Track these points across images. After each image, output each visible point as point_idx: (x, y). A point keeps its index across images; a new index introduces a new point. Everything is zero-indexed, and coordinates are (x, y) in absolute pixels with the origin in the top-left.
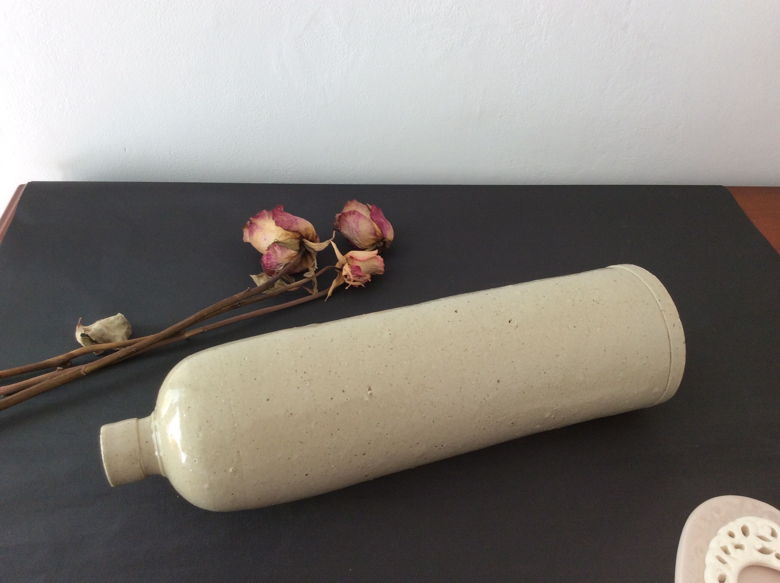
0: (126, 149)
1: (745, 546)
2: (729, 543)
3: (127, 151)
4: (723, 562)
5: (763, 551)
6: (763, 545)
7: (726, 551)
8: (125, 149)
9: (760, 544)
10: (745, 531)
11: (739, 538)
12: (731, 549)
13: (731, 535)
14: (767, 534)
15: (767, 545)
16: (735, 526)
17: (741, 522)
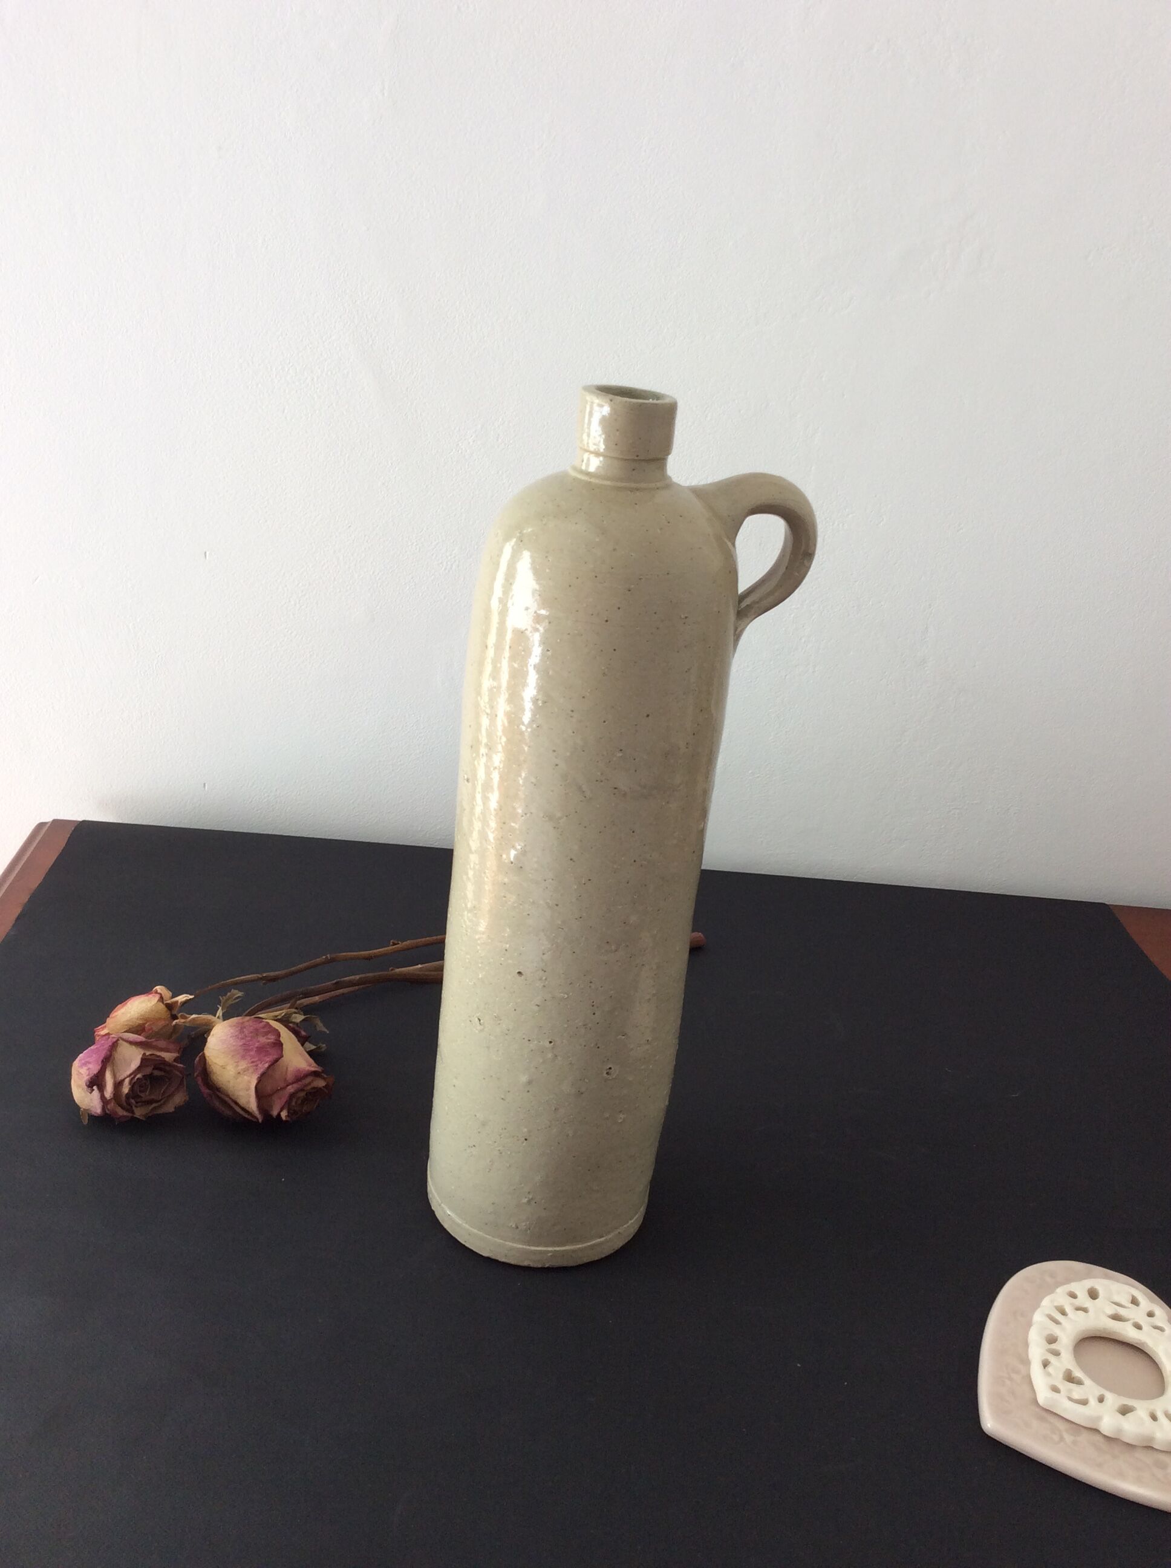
0: (206, 785)
1: (1091, 1310)
2: (1067, 1304)
3: (206, 787)
4: (1057, 1322)
5: (1116, 1317)
6: (1116, 1310)
7: (1063, 1313)
8: (204, 784)
9: (1111, 1310)
10: (1093, 1294)
11: (1083, 1299)
12: (1068, 1309)
13: (1073, 1296)
14: (1125, 1300)
15: (1122, 1312)
16: (1081, 1288)
17: (1088, 1283)
